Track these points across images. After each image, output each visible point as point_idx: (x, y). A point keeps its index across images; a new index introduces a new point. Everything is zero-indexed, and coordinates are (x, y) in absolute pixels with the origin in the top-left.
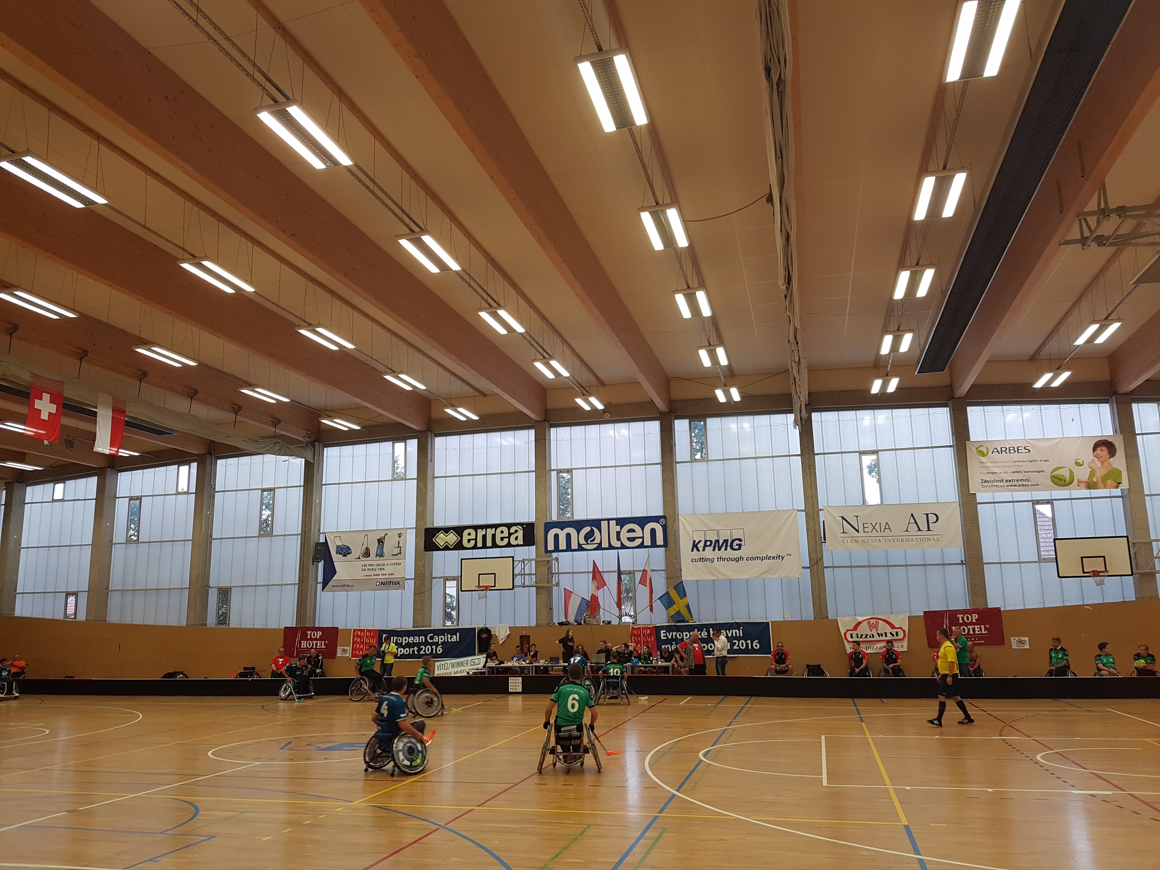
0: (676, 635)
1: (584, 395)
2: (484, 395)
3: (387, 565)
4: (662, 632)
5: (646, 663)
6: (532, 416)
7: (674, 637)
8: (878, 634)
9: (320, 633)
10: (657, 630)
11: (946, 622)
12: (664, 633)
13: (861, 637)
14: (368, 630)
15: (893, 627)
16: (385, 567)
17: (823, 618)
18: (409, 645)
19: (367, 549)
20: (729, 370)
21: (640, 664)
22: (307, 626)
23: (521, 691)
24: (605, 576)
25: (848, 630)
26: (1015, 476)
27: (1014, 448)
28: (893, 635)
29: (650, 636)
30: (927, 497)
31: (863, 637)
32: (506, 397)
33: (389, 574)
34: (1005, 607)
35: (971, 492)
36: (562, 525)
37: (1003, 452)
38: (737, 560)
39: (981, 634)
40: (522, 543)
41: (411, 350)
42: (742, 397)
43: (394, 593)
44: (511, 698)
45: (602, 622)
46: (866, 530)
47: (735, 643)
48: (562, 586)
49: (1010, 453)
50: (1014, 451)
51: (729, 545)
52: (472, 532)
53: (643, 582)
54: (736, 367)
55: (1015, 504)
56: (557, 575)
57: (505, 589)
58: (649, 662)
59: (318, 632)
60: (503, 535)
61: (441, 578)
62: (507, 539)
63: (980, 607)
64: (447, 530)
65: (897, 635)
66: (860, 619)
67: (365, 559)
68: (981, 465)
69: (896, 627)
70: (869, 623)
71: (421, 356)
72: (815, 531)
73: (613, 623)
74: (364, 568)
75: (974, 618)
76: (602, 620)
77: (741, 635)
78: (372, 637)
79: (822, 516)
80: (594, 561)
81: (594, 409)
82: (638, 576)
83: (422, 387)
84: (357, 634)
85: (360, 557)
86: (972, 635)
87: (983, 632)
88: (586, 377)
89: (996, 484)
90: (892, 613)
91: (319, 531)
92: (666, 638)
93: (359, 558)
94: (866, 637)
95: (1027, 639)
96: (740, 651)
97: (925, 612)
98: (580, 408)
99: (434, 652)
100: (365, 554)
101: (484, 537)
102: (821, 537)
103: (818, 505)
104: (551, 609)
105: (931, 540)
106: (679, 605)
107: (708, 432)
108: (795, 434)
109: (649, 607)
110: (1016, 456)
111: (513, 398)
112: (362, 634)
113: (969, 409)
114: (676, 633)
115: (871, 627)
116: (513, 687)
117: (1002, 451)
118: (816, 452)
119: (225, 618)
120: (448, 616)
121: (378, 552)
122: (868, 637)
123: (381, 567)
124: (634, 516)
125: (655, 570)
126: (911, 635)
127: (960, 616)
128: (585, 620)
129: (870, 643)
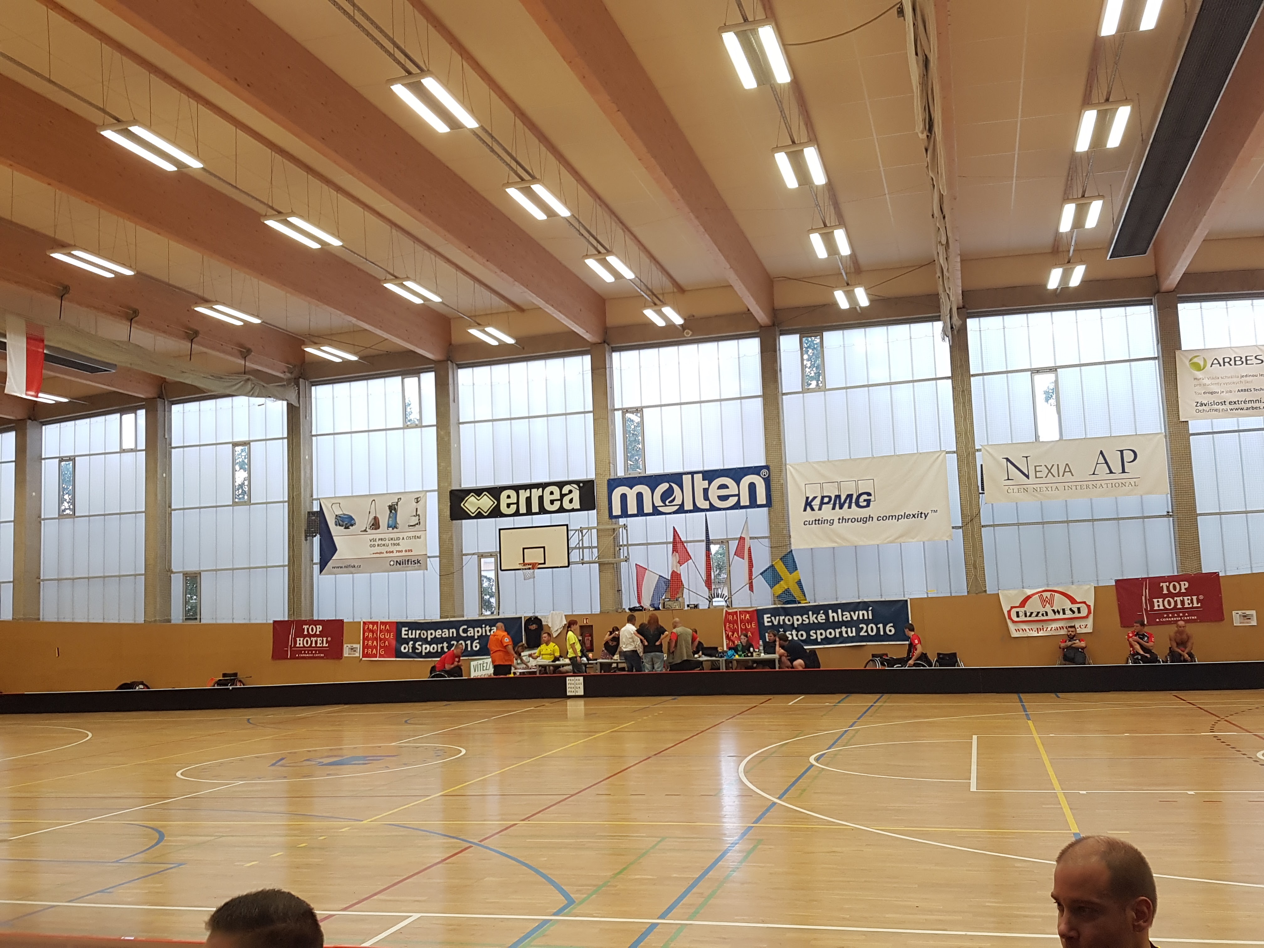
0: (784, 620)
1: (655, 304)
2: (520, 309)
3: (403, 539)
4: (765, 616)
5: (745, 656)
6: (587, 336)
7: (781, 623)
8: (1053, 610)
9: (320, 628)
10: (759, 614)
11: (1146, 592)
12: (768, 618)
13: (1030, 616)
14: (382, 623)
15: (1073, 601)
16: (400, 541)
17: (980, 592)
18: (435, 641)
19: (376, 518)
20: (854, 263)
21: (737, 657)
22: (303, 619)
23: (582, 693)
24: (690, 547)
25: (1012, 608)
26: (1242, 396)
27: (1241, 358)
28: (1073, 612)
29: (749, 622)
30: (1123, 428)
31: (1034, 615)
32: (550, 309)
33: (406, 551)
34: (1225, 571)
35: (1182, 419)
36: (630, 482)
37: (1226, 364)
38: (865, 520)
39: (1192, 608)
40: (579, 507)
41: (419, 248)
42: (871, 301)
43: (414, 575)
44: (570, 702)
45: (686, 606)
46: (1038, 474)
47: (862, 628)
48: (633, 561)
49: (1235, 364)
50: (1240, 363)
51: (854, 501)
52: (513, 493)
53: (739, 553)
54: (863, 260)
55: (1241, 433)
56: (626, 547)
57: (558, 567)
58: (749, 654)
59: (318, 627)
60: (552, 497)
61: (474, 554)
62: (559, 502)
63: (1192, 572)
64: (478, 492)
65: (1079, 612)
66: (1029, 592)
67: (374, 531)
68: (1196, 382)
69: (1078, 601)
70: (1041, 597)
71: (433, 256)
72: (969, 478)
73: (701, 607)
74: (372, 543)
75: (1183, 588)
76: (687, 603)
77: (870, 617)
78: (388, 632)
79: (980, 459)
80: (674, 527)
81: (670, 326)
82: (733, 545)
83: (436, 299)
84: (368, 628)
85: (367, 530)
86: (1180, 609)
87: (1195, 605)
88: (657, 280)
89: (1215, 407)
90: (1073, 583)
91: (312, 496)
92: (770, 624)
93: (365, 531)
94: (1037, 616)
95: (1254, 612)
96: (869, 638)
97: (1117, 581)
98: (652, 324)
99: (469, 649)
100: (373, 525)
101: (529, 500)
102: (978, 487)
103: (974, 444)
104: (619, 591)
105: (1127, 485)
106: (788, 581)
107: (825, 349)
108: (944, 348)
109: (748, 586)
110: (1243, 369)
111: (560, 312)
112: (375, 627)
113: (1180, 306)
114: (783, 617)
115: (1044, 601)
116: (573, 690)
117: (1224, 362)
118: (972, 373)
119: (195, 613)
120: (485, 604)
121: (390, 522)
122: (1040, 615)
123: (395, 542)
124: (726, 467)
125: (756, 538)
126: (1097, 612)
127: (1164, 585)
128: (664, 603)
129: (1043, 624)
